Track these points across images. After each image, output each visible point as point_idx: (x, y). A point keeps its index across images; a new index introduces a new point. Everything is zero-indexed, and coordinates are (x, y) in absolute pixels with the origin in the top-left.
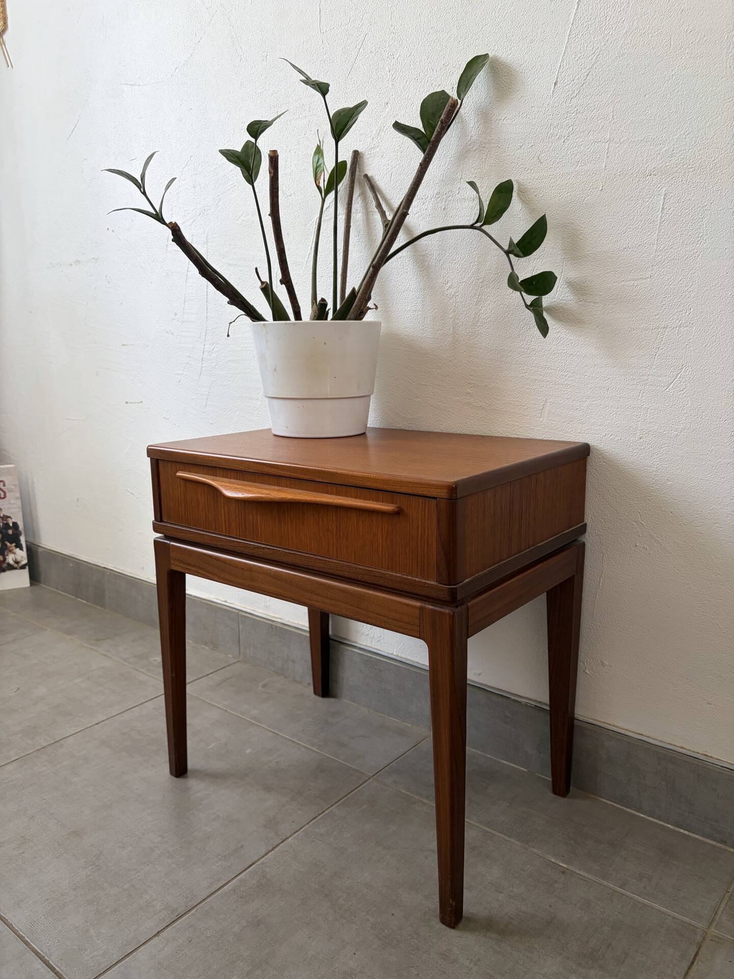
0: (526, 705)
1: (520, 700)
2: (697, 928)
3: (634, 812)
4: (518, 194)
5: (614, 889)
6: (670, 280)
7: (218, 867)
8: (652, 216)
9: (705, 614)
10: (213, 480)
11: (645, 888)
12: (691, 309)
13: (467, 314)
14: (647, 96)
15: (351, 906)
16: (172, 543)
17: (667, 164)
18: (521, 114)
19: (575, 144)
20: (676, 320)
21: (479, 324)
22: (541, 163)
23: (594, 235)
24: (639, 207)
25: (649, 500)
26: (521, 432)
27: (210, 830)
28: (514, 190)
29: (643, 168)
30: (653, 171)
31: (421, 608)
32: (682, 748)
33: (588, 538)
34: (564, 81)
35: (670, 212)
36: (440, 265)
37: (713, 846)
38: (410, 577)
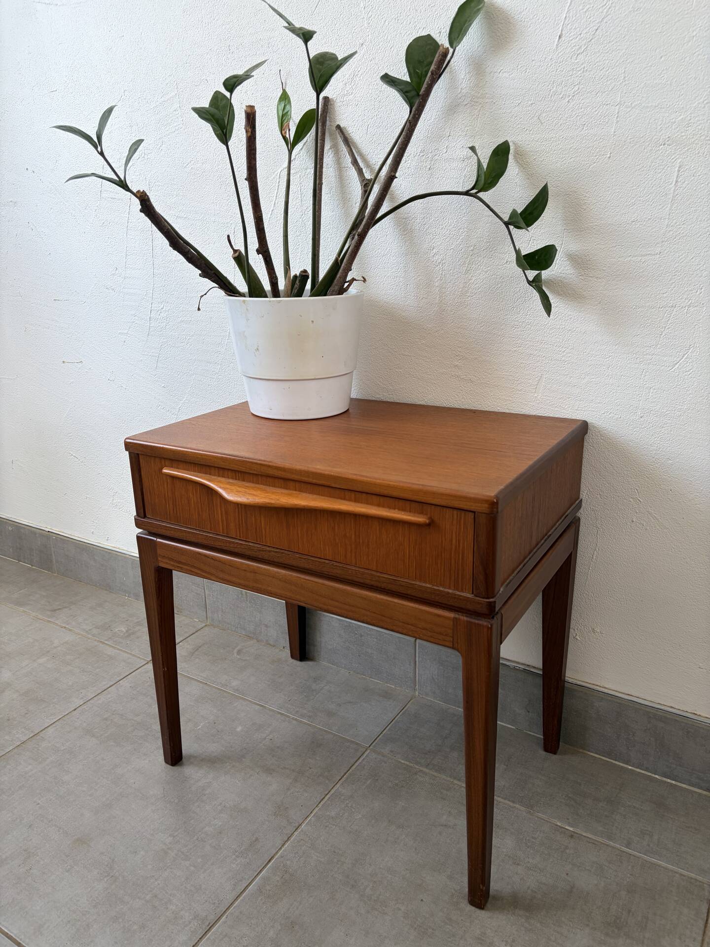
0: (514, 668)
1: (508, 663)
2: (703, 883)
3: (621, 764)
4: (515, 156)
5: (621, 849)
6: (681, 258)
7: (237, 865)
8: (664, 188)
9: (701, 587)
10: (209, 480)
11: (649, 845)
12: (702, 289)
13: (456, 284)
14: (663, 59)
15: (380, 895)
16: (158, 540)
17: (683, 134)
18: (519, 67)
19: (581, 105)
20: (686, 299)
21: (469, 295)
22: (542, 124)
23: (599, 206)
24: (650, 179)
25: (648, 478)
26: (514, 407)
27: (220, 823)
28: (510, 152)
29: (655, 137)
30: (668, 141)
31: (455, 619)
32: (672, 707)
33: (582, 513)
34: (570, 34)
35: (684, 185)
36: (425, 230)
37: (700, 794)
38: (441, 589)
